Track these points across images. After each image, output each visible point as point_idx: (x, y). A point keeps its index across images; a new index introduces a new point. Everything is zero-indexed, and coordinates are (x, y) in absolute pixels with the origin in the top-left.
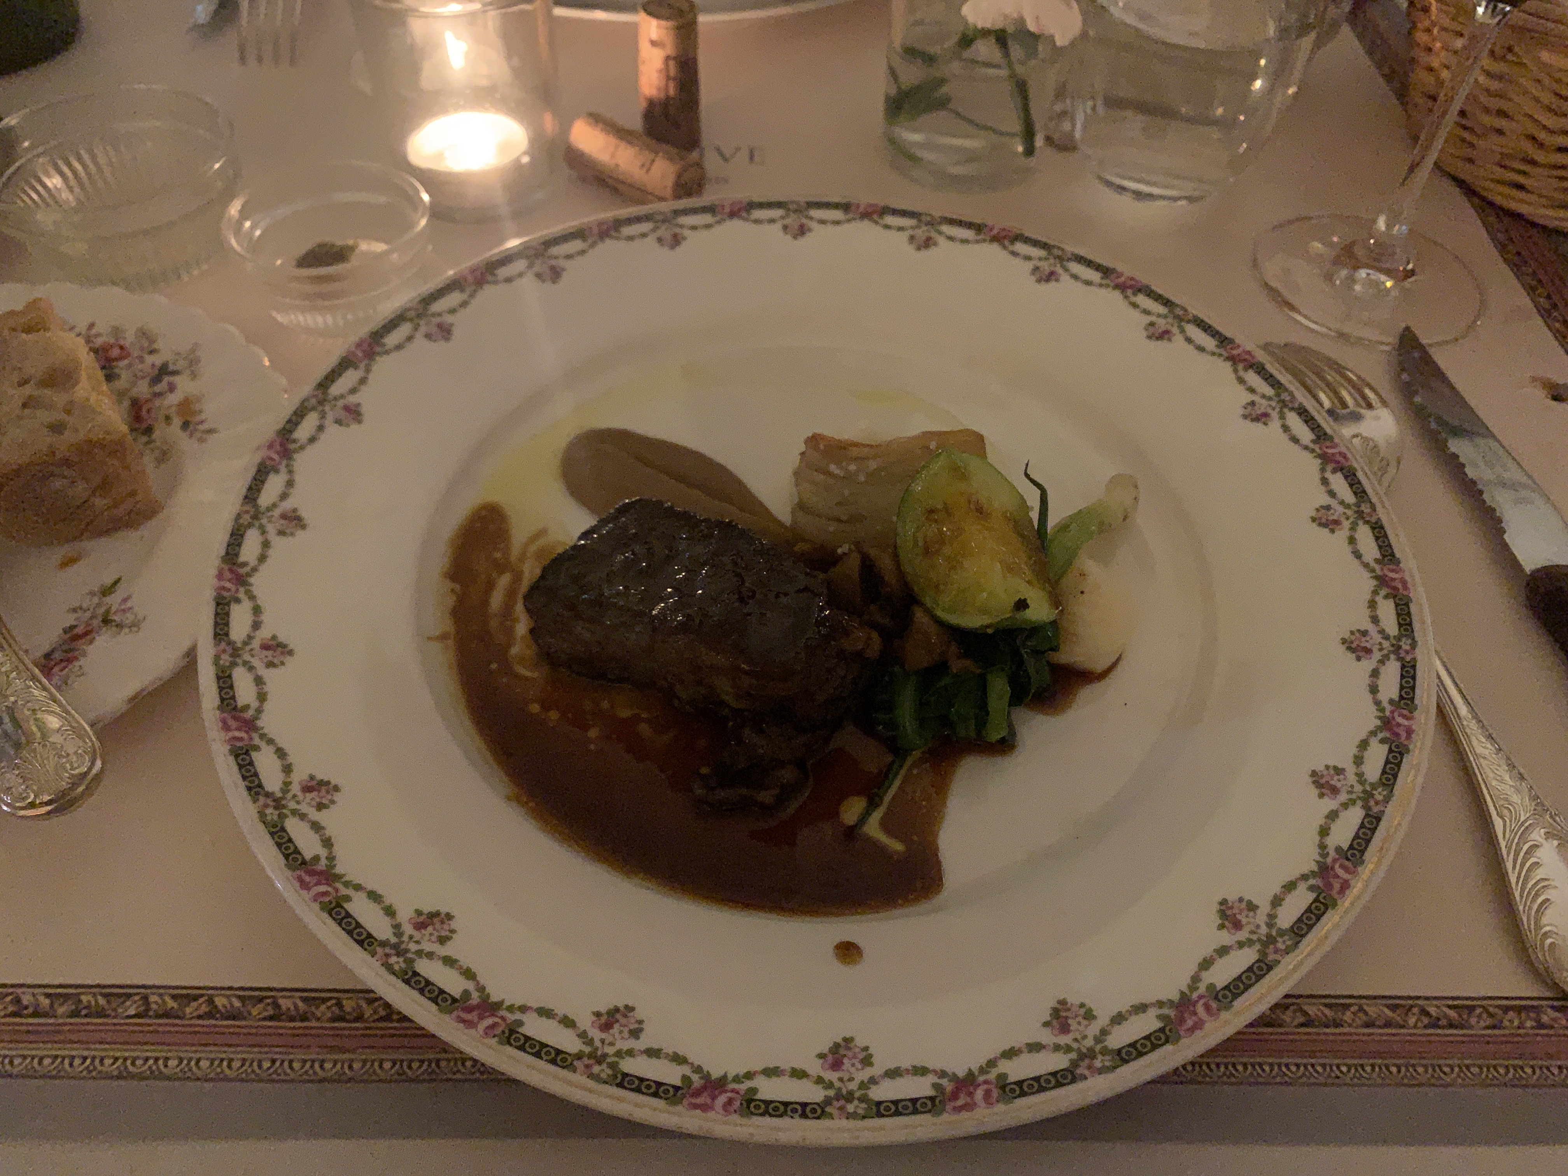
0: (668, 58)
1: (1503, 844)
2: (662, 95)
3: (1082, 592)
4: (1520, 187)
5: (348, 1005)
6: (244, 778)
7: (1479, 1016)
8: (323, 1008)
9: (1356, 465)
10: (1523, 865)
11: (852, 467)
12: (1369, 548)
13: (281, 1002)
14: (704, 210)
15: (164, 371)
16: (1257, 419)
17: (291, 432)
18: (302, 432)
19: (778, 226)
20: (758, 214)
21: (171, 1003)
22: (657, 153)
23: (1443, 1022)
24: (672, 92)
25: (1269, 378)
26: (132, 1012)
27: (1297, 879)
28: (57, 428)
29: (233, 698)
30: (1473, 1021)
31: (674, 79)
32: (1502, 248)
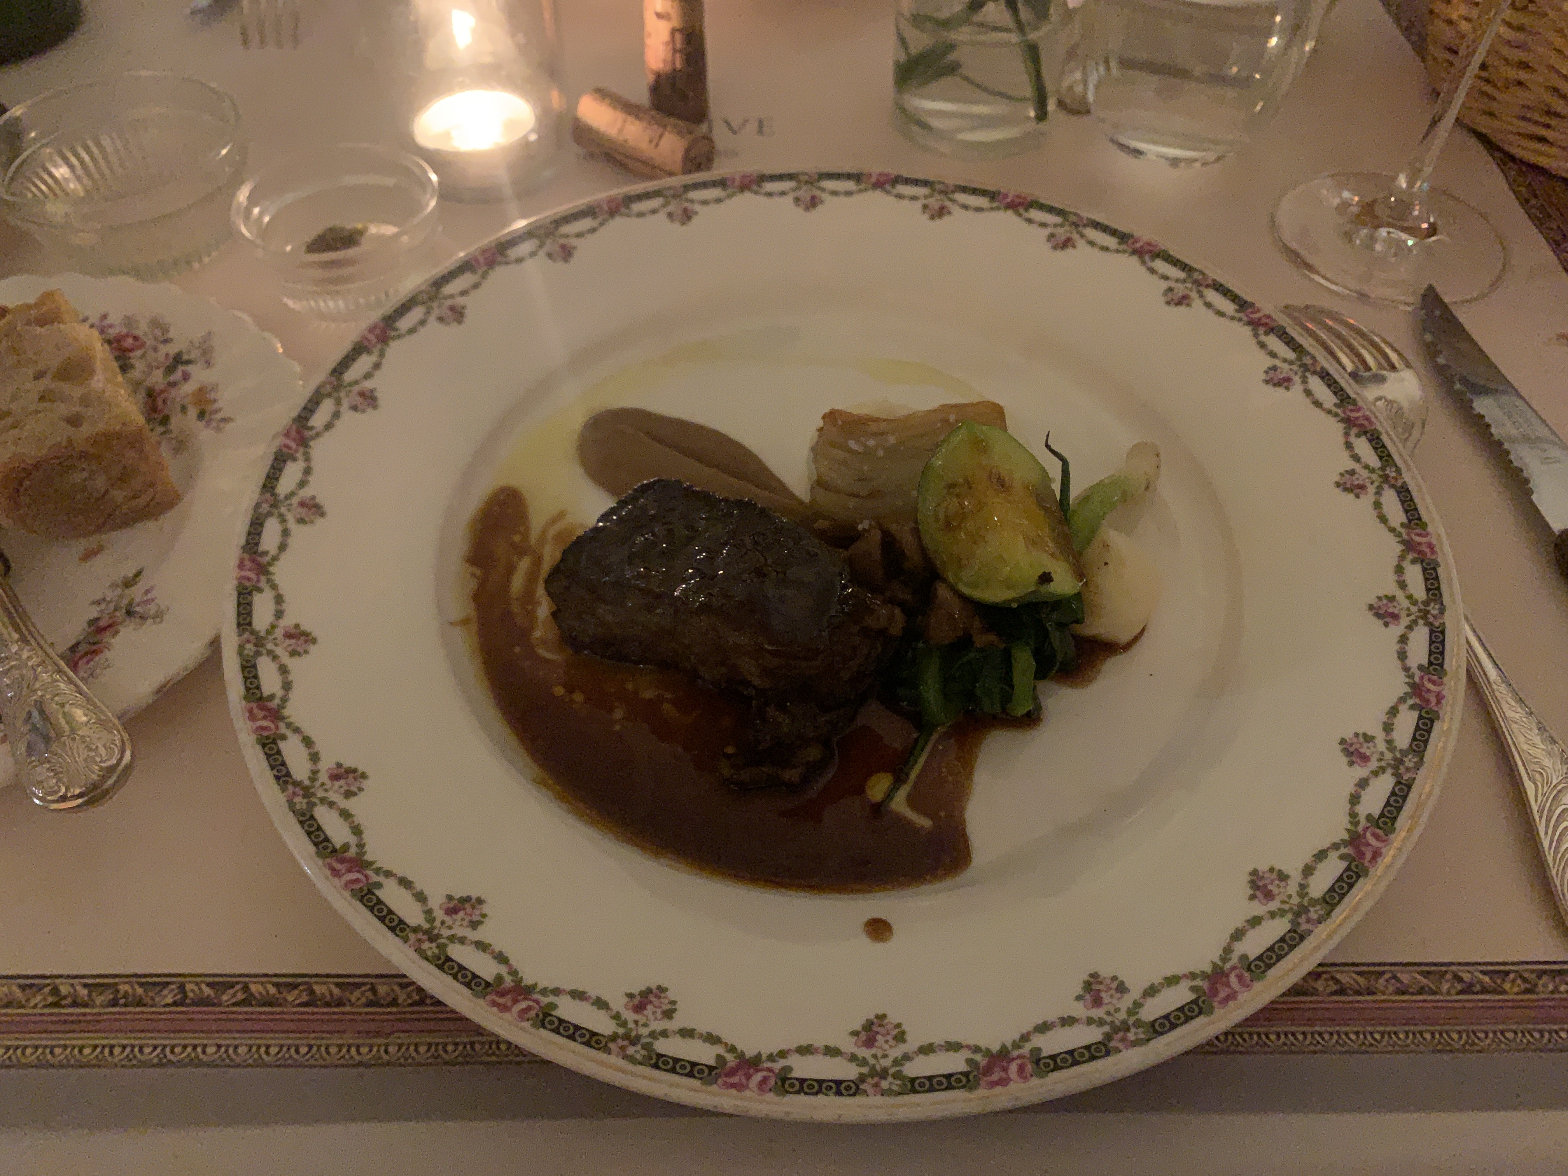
0: (673, 31)
1: (1535, 808)
2: (669, 68)
3: (1106, 564)
4: (1542, 140)
5: (382, 990)
6: (272, 768)
7: (1514, 981)
8: (357, 993)
9: (1380, 428)
10: (1555, 828)
11: (871, 443)
12: (1396, 514)
13: (315, 987)
14: (714, 184)
15: (178, 360)
16: (1278, 384)
17: (307, 419)
18: (318, 420)
19: (789, 198)
20: (769, 186)
21: (207, 991)
22: (665, 127)
23: (1478, 988)
24: (679, 65)
25: (1290, 342)
26: (169, 1000)
27: (1328, 848)
28: (74, 421)
29: (258, 687)
30: (1507, 986)
31: (680, 51)
32: (1524, 203)
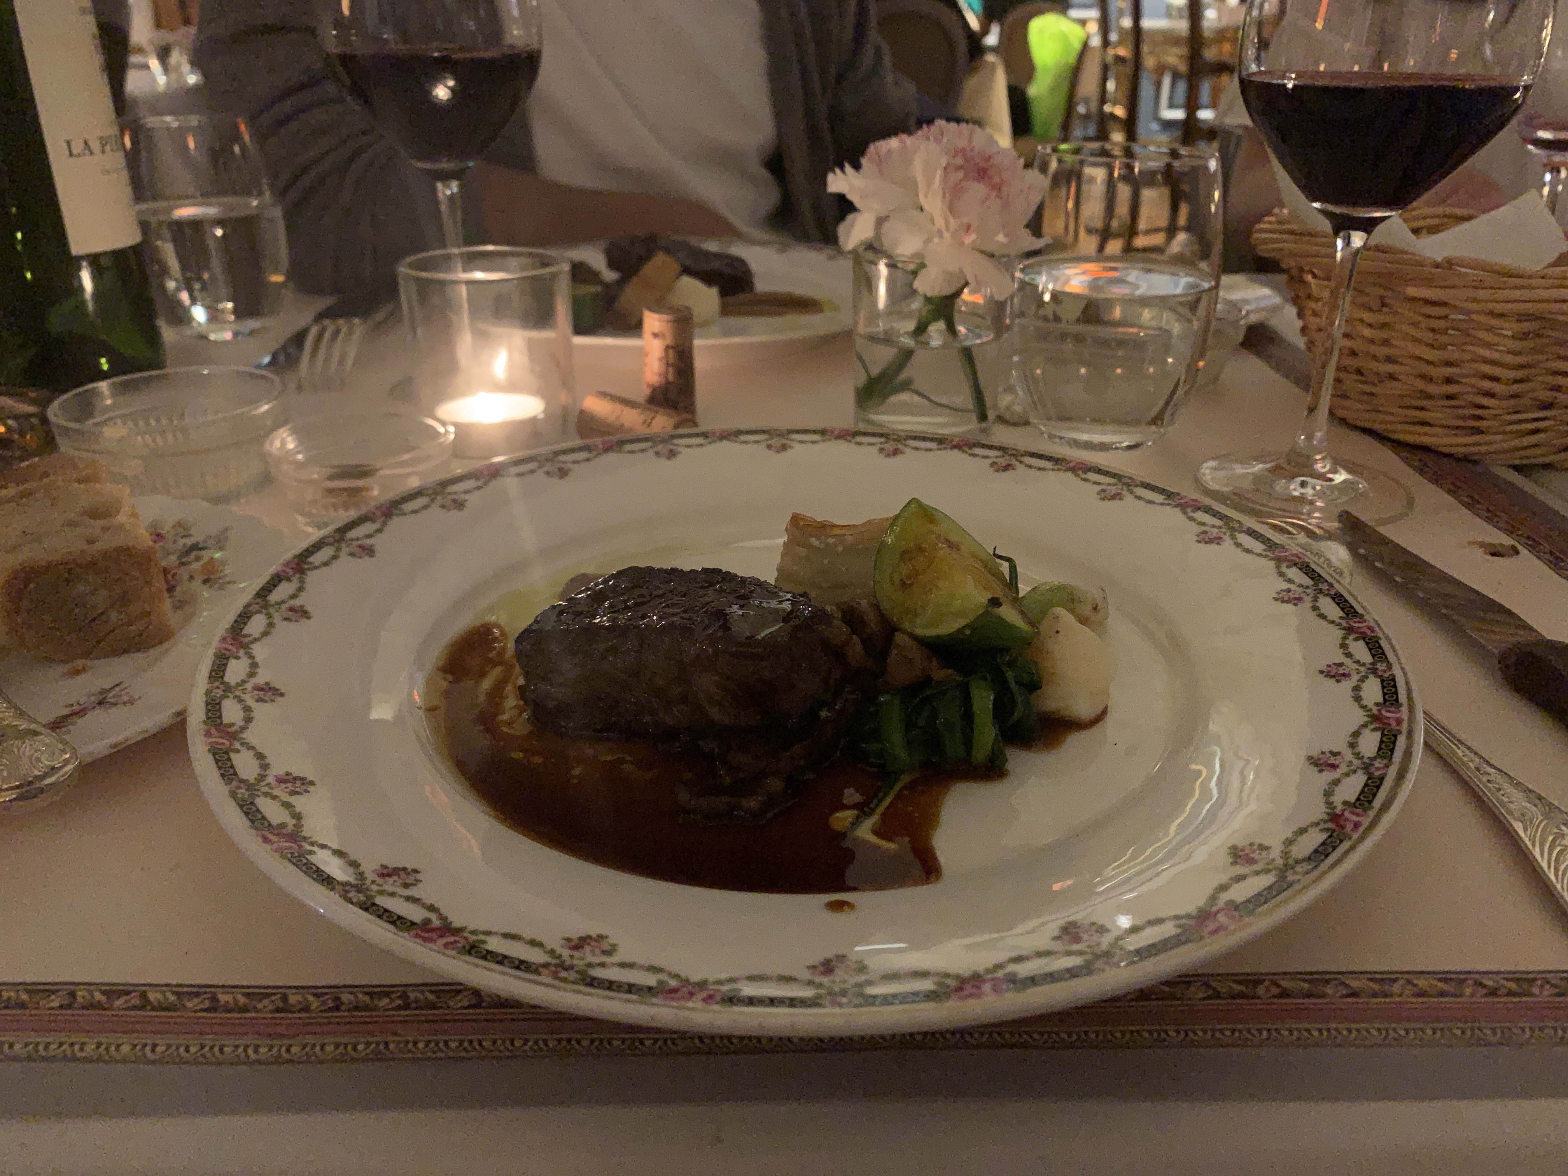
0: (667, 348)
1: (1527, 840)
2: (663, 381)
3: (1057, 632)
6: (220, 768)
9: (1307, 560)
11: (831, 541)
12: (1333, 611)
13: (220, 996)
14: (697, 435)
15: (195, 547)
16: (1210, 541)
17: (307, 557)
18: (317, 558)
19: (764, 445)
20: (744, 438)
21: (98, 996)
22: (657, 412)
23: (1503, 991)
24: (671, 378)
25: (1215, 514)
27: (1308, 826)
29: (220, 717)
31: (672, 365)
